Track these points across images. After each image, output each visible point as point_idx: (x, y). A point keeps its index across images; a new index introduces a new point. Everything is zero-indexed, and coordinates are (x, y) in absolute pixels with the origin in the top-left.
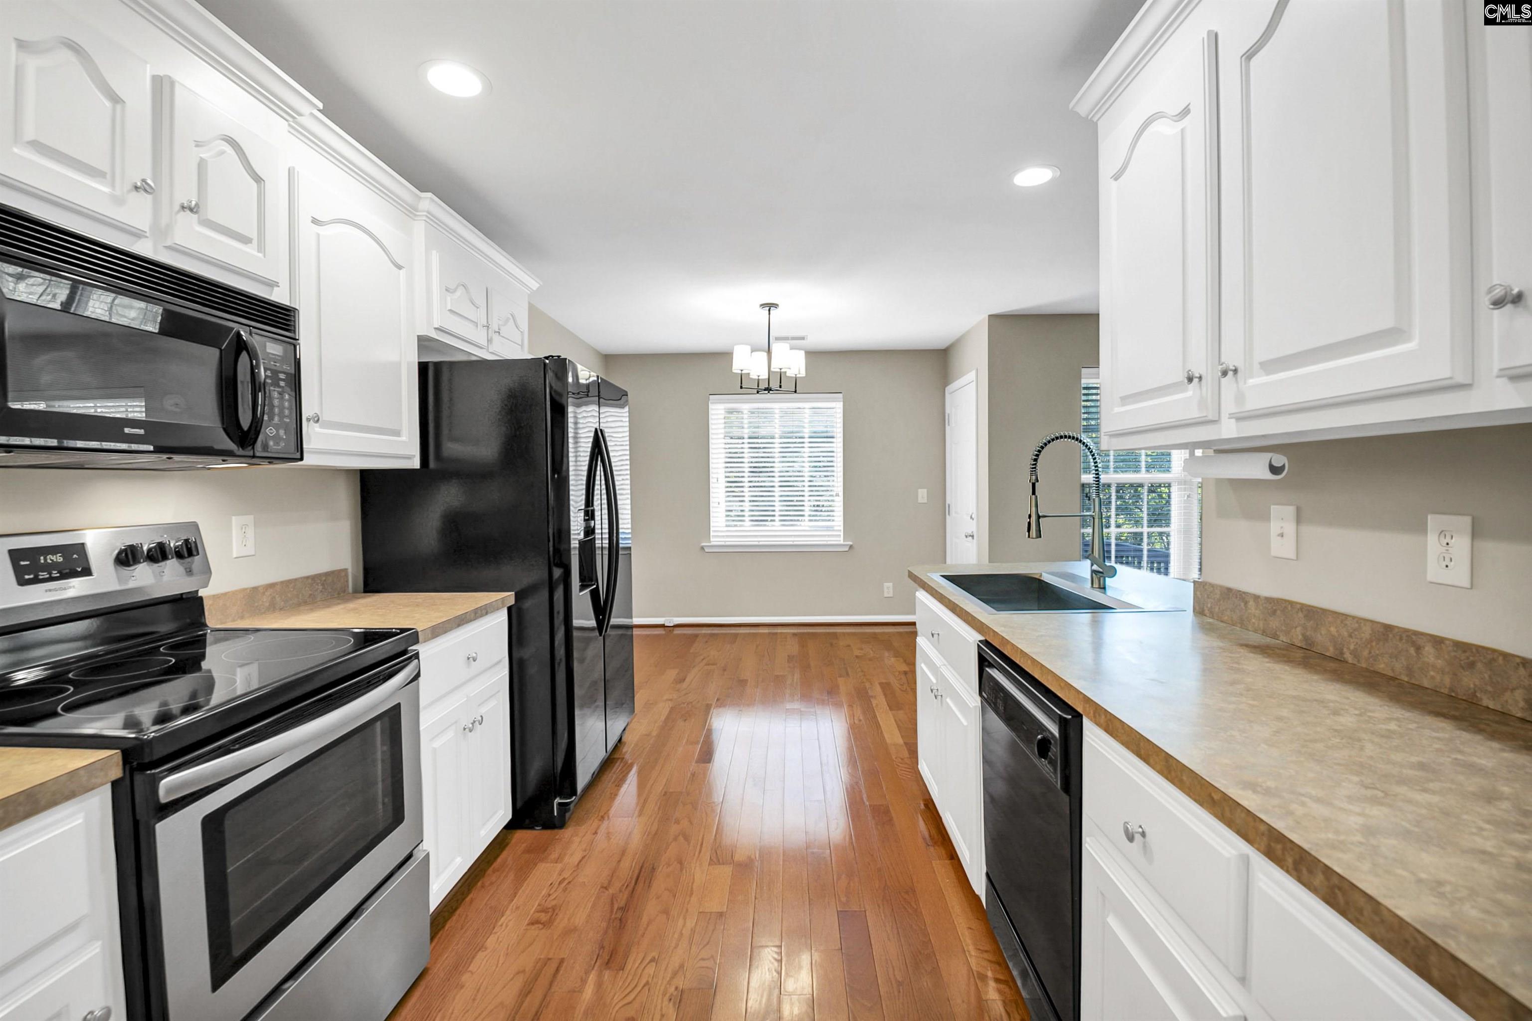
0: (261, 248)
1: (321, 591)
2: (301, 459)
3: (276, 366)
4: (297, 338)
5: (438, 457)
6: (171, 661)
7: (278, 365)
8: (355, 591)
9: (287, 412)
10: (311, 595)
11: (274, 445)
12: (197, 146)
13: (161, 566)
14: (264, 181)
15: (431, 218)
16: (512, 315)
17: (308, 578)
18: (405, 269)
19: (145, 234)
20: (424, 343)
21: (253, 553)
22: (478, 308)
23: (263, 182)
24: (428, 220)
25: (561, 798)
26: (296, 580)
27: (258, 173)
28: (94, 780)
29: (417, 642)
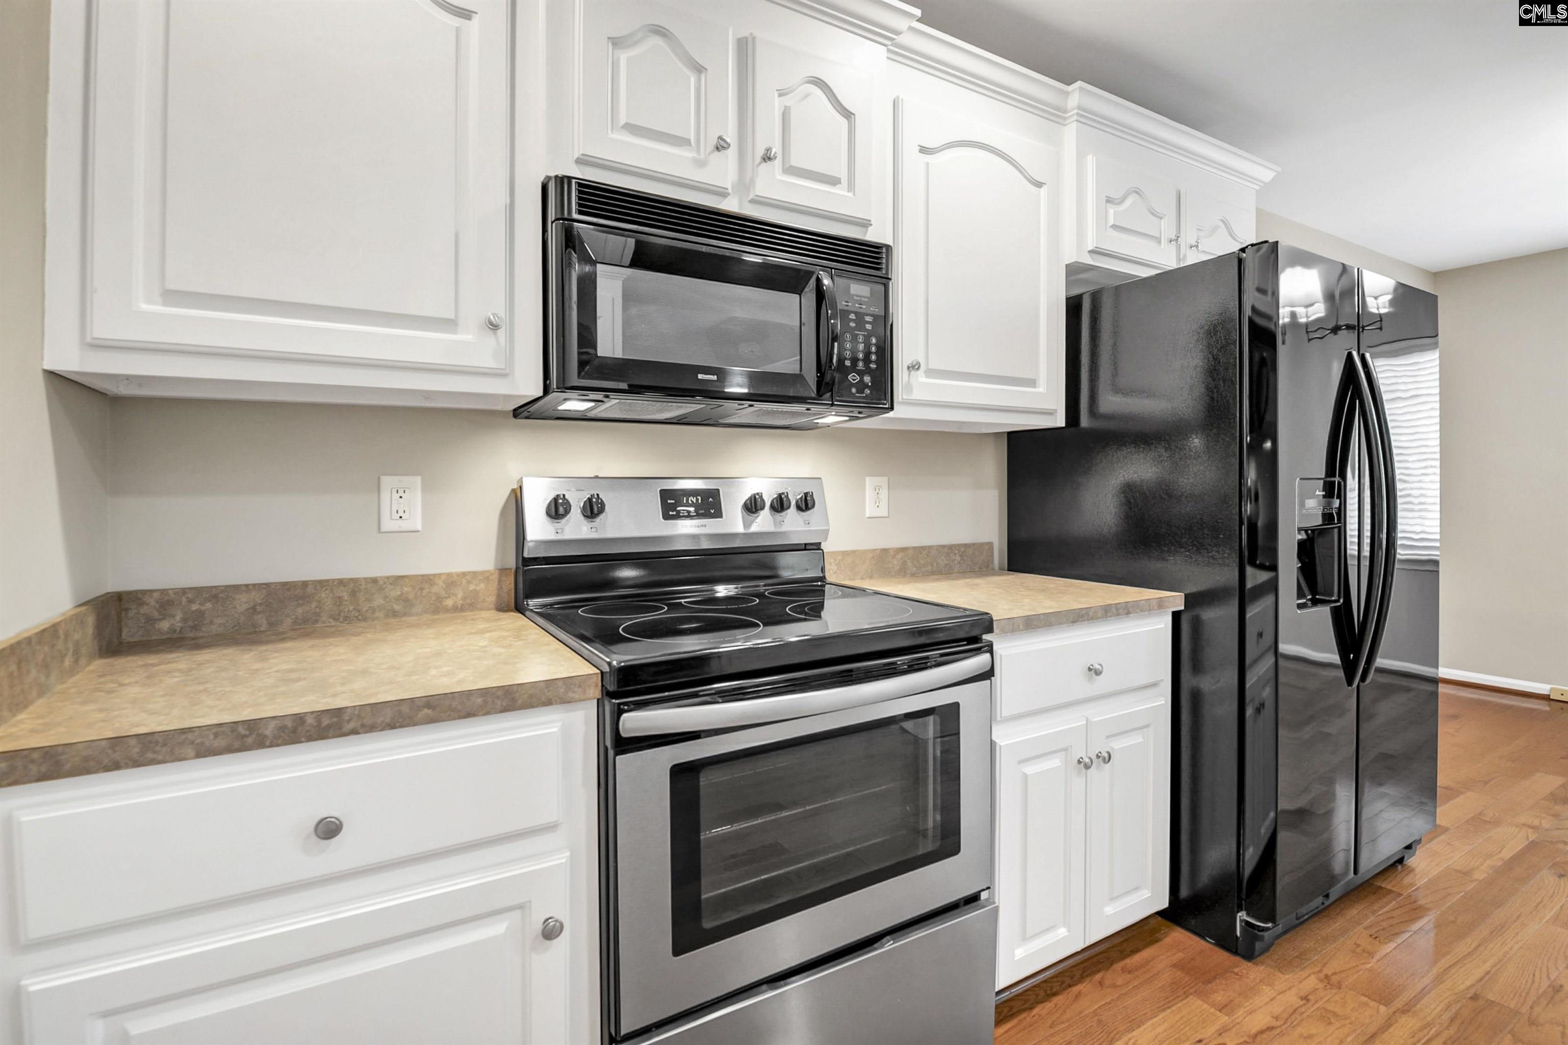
0: (851, 187)
1: (959, 563)
2: (892, 408)
3: (861, 308)
4: (890, 277)
5: (1093, 412)
6: (756, 601)
7: (864, 307)
8: (1001, 569)
9: (873, 357)
10: (947, 565)
11: (857, 392)
12: (780, 95)
13: (782, 516)
14: (854, 114)
15: (1087, 117)
16: (1222, 221)
17: (943, 546)
18: (1046, 186)
19: (727, 191)
20: (1074, 271)
21: (887, 515)
22: (1161, 218)
23: (853, 116)
24: (1082, 120)
25: (1248, 914)
26: (930, 547)
27: (847, 108)
28: (571, 695)
29: (990, 630)
